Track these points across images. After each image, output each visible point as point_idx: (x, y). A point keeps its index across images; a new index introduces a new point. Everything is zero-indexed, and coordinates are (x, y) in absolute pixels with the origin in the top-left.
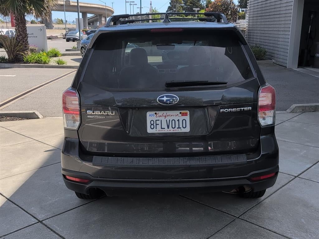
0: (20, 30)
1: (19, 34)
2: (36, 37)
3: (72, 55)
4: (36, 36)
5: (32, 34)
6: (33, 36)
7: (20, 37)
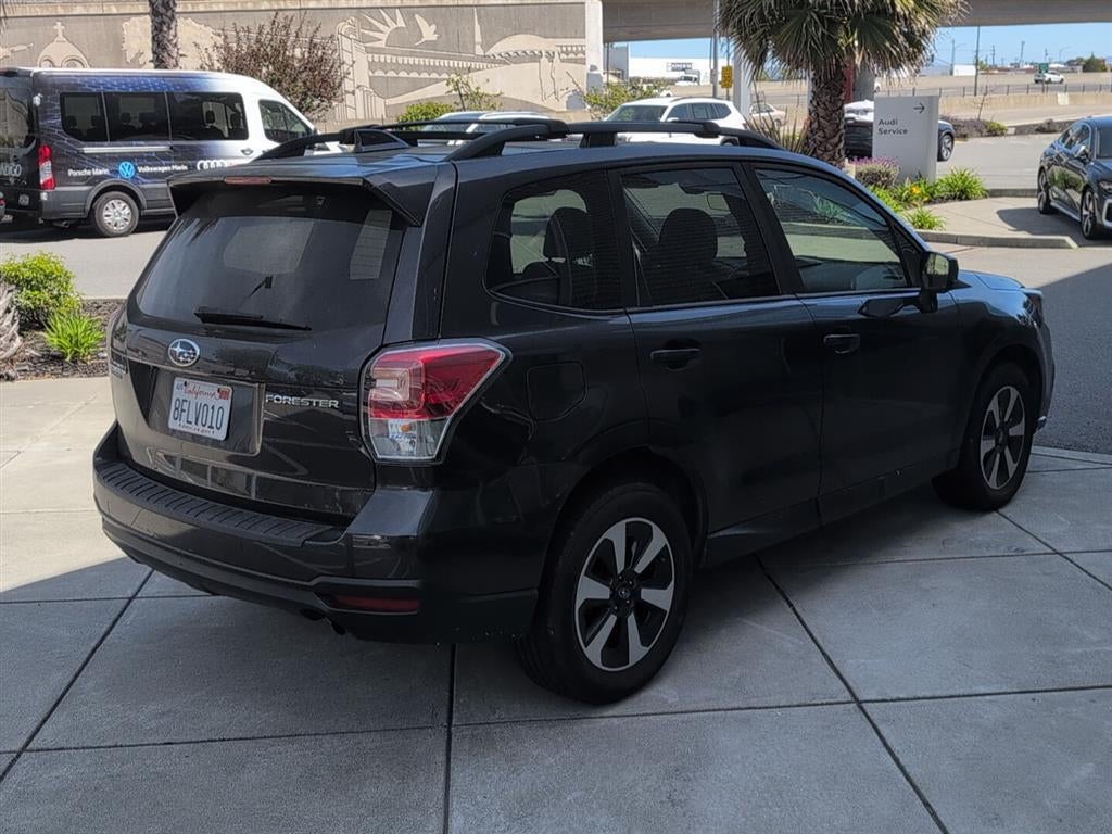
0: (822, 112)
1: (815, 125)
2: (905, 132)
3: (1026, 196)
4: (903, 129)
5: (894, 122)
6: (894, 127)
7: (816, 136)
